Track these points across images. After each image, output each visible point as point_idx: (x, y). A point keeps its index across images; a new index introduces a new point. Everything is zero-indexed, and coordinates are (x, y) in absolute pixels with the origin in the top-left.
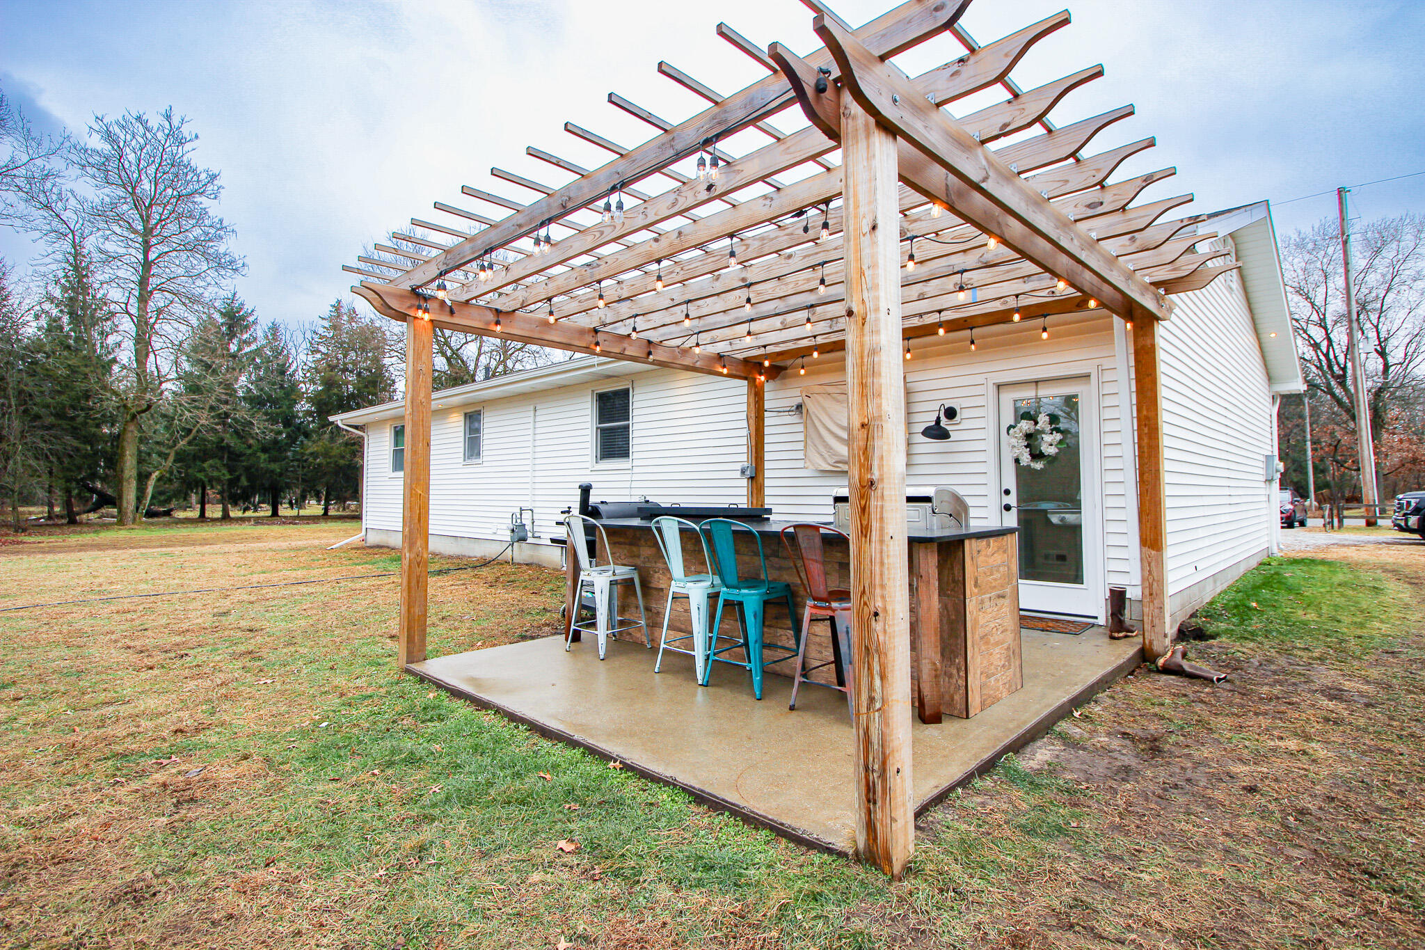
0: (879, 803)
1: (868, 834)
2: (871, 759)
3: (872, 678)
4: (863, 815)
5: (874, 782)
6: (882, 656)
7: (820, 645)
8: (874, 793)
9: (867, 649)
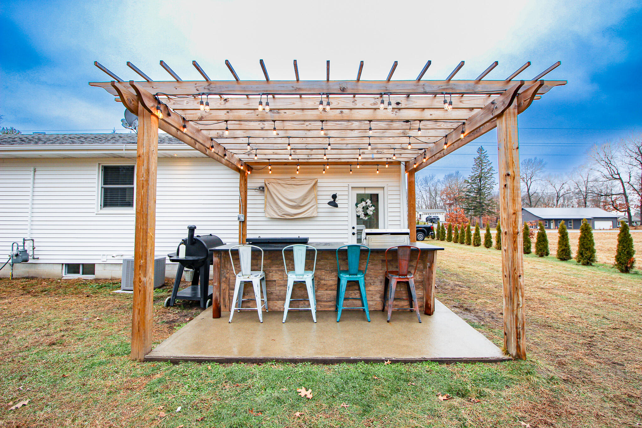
0: (521, 338)
1: (517, 350)
2: (518, 324)
3: (518, 297)
4: (515, 344)
5: (519, 332)
6: (522, 290)
7: (372, 294)
8: (520, 335)
9: (516, 288)
